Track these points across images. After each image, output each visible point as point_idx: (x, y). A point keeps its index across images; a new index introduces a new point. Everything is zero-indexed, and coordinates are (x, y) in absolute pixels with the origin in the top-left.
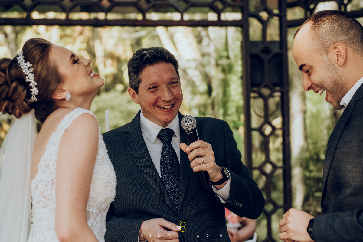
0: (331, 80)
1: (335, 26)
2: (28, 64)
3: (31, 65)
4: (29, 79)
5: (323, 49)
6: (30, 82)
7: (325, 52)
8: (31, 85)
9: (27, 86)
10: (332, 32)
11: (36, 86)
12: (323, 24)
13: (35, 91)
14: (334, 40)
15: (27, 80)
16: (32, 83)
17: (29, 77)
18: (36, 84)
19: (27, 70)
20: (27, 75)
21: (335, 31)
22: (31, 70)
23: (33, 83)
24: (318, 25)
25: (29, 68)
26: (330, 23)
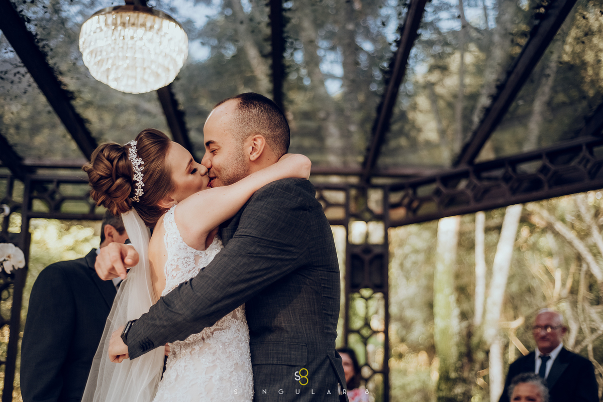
0: (233, 171)
1: (264, 116)
2: (140, 161)
3: (143, 163)
4: (137, 177)
5: (242, 134)
6: (138, 182)
7: (242, 139)
8: (137, 185)
9: (133, 184)
10: (259, 121)
11: (142, 188)
12: (253, 107)
13: (139, 192)
14: (257, 130)
15: (135, 179)
16: (139, 184)
17: (137, 175)
18: (143, 185)
19: (137, 168)
20: (136, 173)
21: (262, 122)
22: (142, 168)
23: (141, 184)
24: (247, 106)
25: (140, 166)
26: (260, 111)
